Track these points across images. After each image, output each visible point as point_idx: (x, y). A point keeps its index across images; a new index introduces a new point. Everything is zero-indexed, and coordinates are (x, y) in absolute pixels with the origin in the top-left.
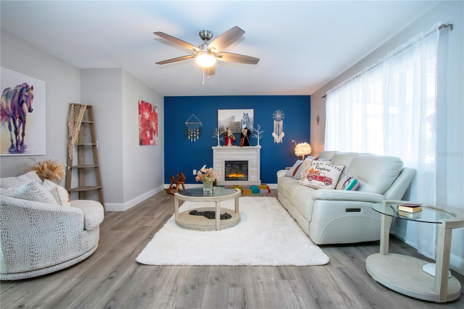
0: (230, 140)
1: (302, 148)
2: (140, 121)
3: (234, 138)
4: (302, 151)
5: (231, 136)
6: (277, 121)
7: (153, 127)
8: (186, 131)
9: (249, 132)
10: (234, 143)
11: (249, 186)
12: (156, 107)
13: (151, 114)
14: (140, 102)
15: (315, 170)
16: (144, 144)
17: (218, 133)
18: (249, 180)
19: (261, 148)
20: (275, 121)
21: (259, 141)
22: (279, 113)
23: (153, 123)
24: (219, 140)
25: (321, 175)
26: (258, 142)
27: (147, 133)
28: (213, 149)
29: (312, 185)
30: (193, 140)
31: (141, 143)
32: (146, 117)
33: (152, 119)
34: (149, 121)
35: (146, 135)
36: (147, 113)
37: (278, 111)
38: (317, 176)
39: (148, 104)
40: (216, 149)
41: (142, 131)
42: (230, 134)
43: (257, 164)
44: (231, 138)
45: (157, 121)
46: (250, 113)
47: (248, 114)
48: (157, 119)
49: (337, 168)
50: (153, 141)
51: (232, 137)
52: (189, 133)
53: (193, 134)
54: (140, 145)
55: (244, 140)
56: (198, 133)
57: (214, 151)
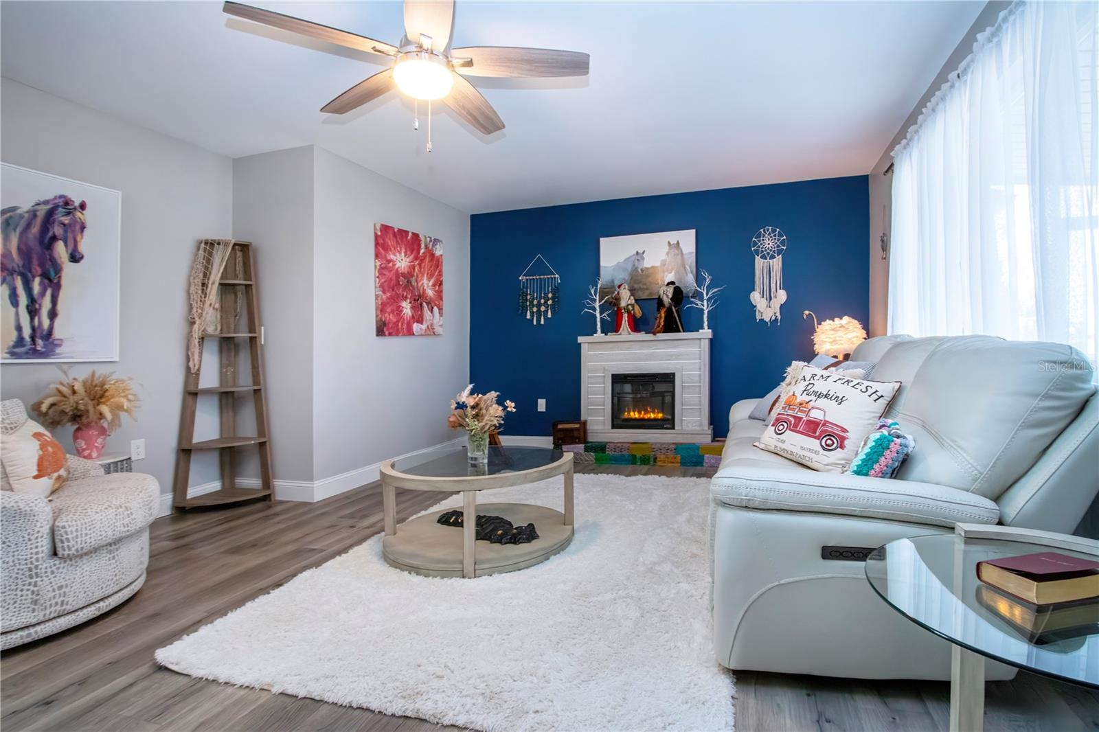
0: (625, 316)
1: (832, 332)
2: (377, 275)
3: (638, 312)
4: (834, 342)
5: (630, 308)
6: (764, 257)
7: (424, 290)
8: (521, 297)
9: (678, 293)
10: (637, 325)
11: (673, 446)
12: (436, 241)
13: (416, 258)
14: (378, 227)
15: (799, 399)
16: (390, 334)
17: (598, 299)
18: (676, 428)
19: (712, 337)
20: (757, 258)
21: (708, 317)
22: (769, 234)
23: (425, 281)
24: (598, 320)
25: (816, 415)
26: (705, 320)
27: (400, 306)
28: (580, 343)
29: (784, 450)
30: (538, 320)
31: (382, 330)
32: (398, 265)
33: (420, 271)
34: (408, 275)
35: (399, 310)
36: (403, 254)
37: (768, 230)
38: (802, 418)
39: (407, 232)
40: (589, 343)
41: (385, 299)
42: (626, 299)
43: (700, 382)
44: (629, 312)
45: (440, 274)
46: (687, 239)
47: (681, 245)
48: (440, 272)
49: (870, 391)
50: (424, 327)
51: (633, 309)
52: (528, 303)
53: (539, 306)
54: (378, 335)
55: (663, 315)
56: (550, 302)
57: (584, 348)
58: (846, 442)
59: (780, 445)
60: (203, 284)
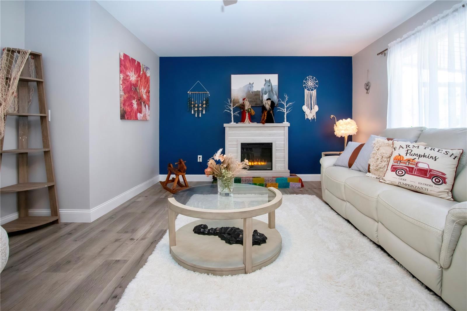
0: (247, 114)
2: (121, 83)
3: (253, 112)
5: (249, 110)
6: (308, 90)
7: (142, 95)
8: (189, 102)
9: (273, 103)
10: (253, 119)
11: (275, 179)
12: (147, 68)
13: (139, 76)
14: (122, 55)
15: (406, 158)
16: (128, 119)
17: (232, 105)
18: (273, 169)
19: (289, 126)
20: (306, 91)
21: (286, 116)
22: (311, 79)
23: (143, 90)
24: (232, 116)
25: (421, 166)
26: (285, 117)
27: (132, 103)
28: (225, 127)
29: (406, 184)
30: (198, 115)
31: (123, 117)
32: (131, 79)
33: (140, 83)
34: (135, 85)
35: (131, 105)
36: (133, 73)
37: (310, 77)
38: (414, 168)
39: (135, 61)
40: (229, 127)
41: (125, 98)
42: (247, 106)
43: (284, 147)
44: (249, 113)
45: (149, 87)
46: (274, 79)
47: (271, 81)
48: (149, 85)
49: (450, 154)
50: (142, 115)
51: (251, 111)
52: (192, 106)
53: (198, 107)
54: (121, 119)
55: (266, 114)
56: (204, 106)
57: (227, 130)
58: (447, 180)
59: (402, 181)
60: (7, 78)
